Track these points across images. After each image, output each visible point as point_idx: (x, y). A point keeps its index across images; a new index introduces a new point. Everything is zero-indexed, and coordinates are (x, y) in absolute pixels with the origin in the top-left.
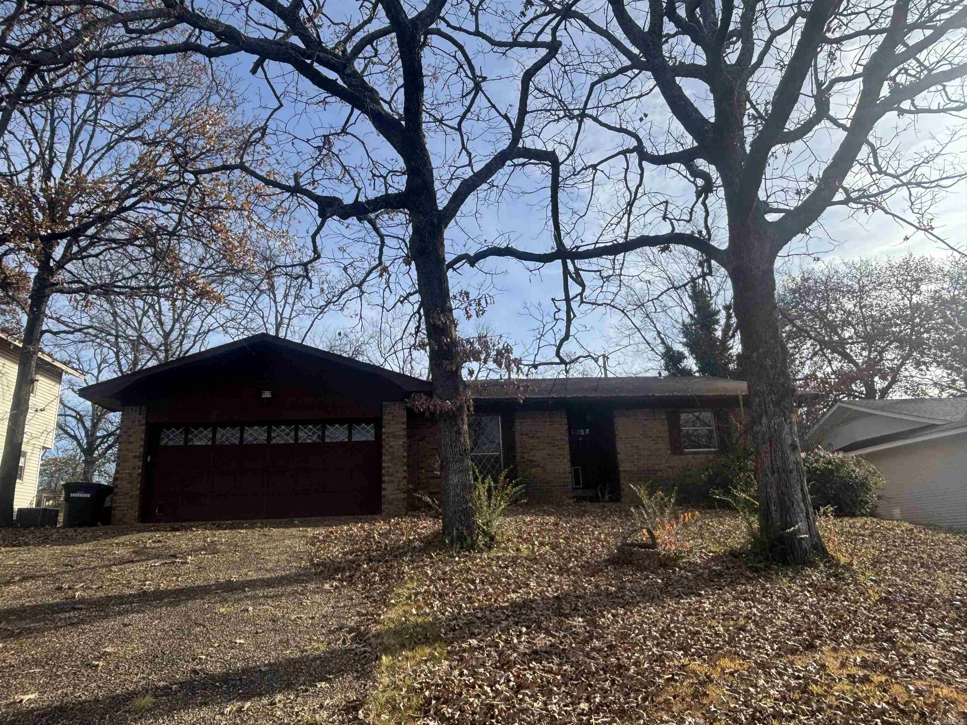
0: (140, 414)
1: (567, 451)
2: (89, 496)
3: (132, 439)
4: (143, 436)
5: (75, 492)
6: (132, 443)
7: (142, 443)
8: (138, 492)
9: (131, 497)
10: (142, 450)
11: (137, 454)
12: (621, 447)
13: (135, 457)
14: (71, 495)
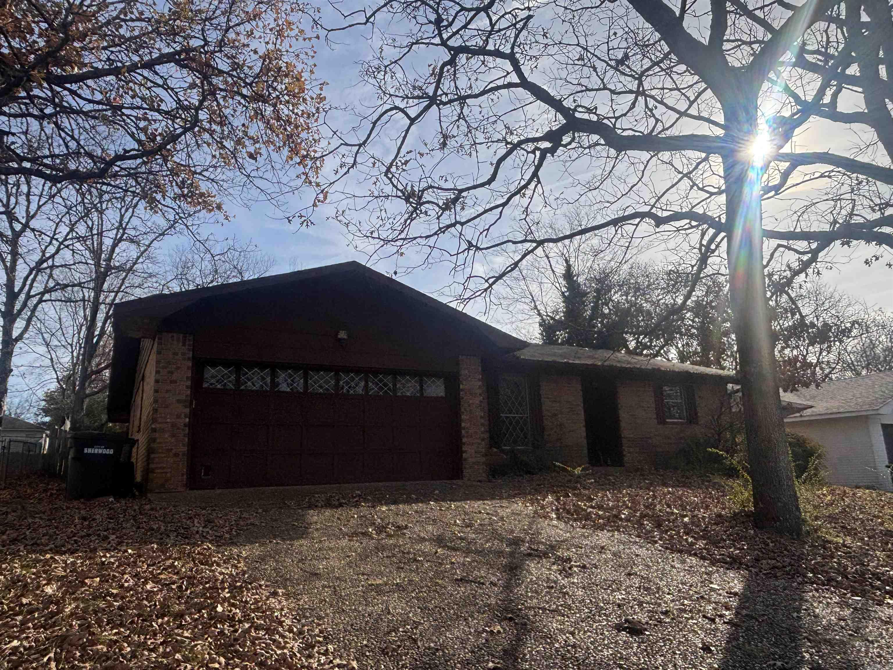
0: (184, 345)
1: (582, 416)
2: (111, 452)
3: (174, 377)
4: (190, 375)
5: (92, 447)
6: (175, 382)
7: (189, 383)
8: (186, 449)
9: (176, 455)
10: (189, 392)
11: (184, 397)
12: (624, 415)
13: (179, 401)
14: (86, 451)
